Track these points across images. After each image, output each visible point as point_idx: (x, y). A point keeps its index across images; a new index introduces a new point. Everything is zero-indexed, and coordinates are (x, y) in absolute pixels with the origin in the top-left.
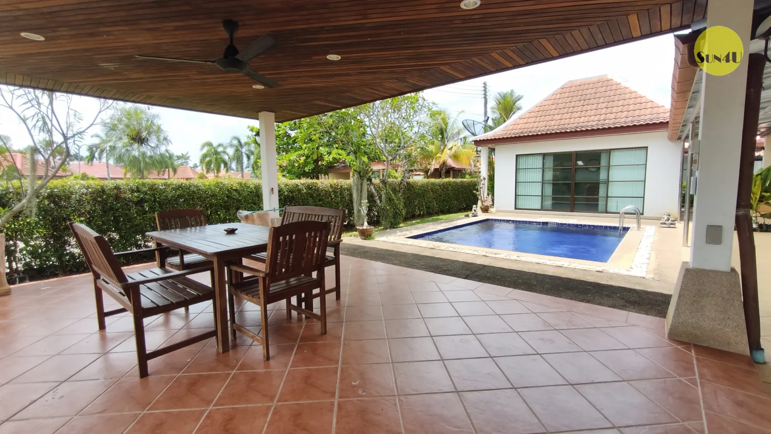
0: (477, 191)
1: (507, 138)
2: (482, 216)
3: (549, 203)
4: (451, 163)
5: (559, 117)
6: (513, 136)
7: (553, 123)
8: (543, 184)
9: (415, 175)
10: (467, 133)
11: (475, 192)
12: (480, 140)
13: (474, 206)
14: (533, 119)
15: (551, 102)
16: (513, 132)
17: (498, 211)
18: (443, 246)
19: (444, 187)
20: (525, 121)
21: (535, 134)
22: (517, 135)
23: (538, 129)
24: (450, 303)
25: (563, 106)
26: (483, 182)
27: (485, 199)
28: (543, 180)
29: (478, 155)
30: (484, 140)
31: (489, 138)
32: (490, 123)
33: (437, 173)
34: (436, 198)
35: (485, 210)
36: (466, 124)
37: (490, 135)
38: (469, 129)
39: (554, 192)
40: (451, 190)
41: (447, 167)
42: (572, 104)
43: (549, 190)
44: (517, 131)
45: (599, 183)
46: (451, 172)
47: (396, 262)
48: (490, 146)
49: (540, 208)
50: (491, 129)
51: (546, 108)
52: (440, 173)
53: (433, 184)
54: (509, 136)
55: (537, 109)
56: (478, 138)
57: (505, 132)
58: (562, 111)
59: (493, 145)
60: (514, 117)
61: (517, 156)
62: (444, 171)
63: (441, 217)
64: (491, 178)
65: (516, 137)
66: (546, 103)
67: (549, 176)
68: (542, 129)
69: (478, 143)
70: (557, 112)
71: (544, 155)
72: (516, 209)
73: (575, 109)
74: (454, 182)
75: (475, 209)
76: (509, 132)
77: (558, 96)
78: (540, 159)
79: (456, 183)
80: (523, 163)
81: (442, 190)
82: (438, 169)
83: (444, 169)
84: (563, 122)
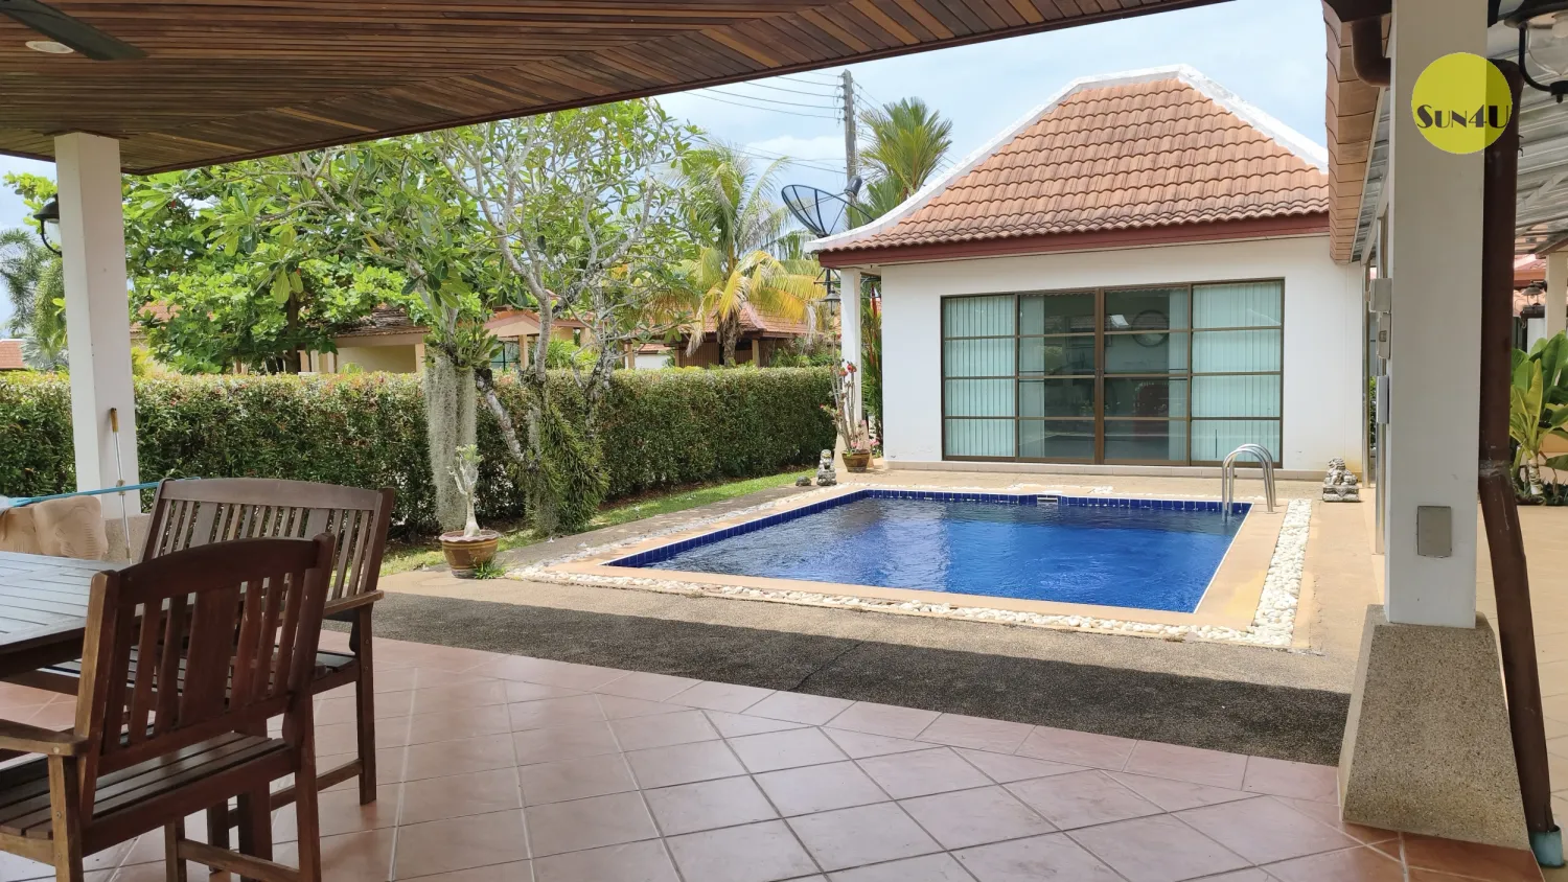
0: (834, 405)
1: (915, 246)
2: (848, 484)
3: (1036, 437)
4: (754, 318)
5: (1056, 187)
6: (931, 240)
7: (1040, 204)
8: (1018, 382)
9: (642, 353)
10: (796, 226)
11: (825, 408)
12: (836, 251)
13: (825, 453)
14: (986, 193)
15: (1033, 143)
16: (930, 227)
17: (894, 467)
18: (730, 585)
19: (732, 394)
20: (963, 195)
21: (991, 235)
22: (943, 238)
23: (1000, 221)
24: (751, 775)
25: (1065, 155)
26: (848, 379)
27: (857, 430)
28: (1018, 371)
29: (831, 296)
30: (847, 250)
31: (863, 245)
32: (864, 196)
33: (712, 350)
34: (707, 430)
35: (858, 463)
36: (792, 198)
37: (864, 234)
38: (802, 213)
39: (1050, 405)
40: (755, 402)
41: (742, 331)
42: (1091, 152)
43: (1036, 399)
44: (941, 226)
45: (1167, 379)
46: (755, 345)
47: (576, 650)
48: (866, 267)
49: (1011, 453)
50: (869, 216)
51: (1020, 159)
52: (722, 349)
53: (698, 386)
54: (920, 241)
55: (996, 162)
56: (828, 243)
57: (907, 228)
58: (1063, 170)
59: (875, 265)
60: (934, 183)
61: (944, 299)
62: (731, 342)
63: (727, 488)
64: (873, 366)
65: (938, 244)
66: (1021, 144)
67: (1035, 359)
68: (1010, 221)
69: (830, 258)
70: (1049, 172)
71: (1020, 298)
72: (945, 457)
73: (1099, 167)
74: (763, 379)
75: (827, 461)
76: (919, 228)
77: (1052, 127)
78: (1008, 310)
79: (768, 382)
80: (964, 321)
81: (728, 404)
82: (713, 334)
83: (731, 335)
84: (1067, 202)
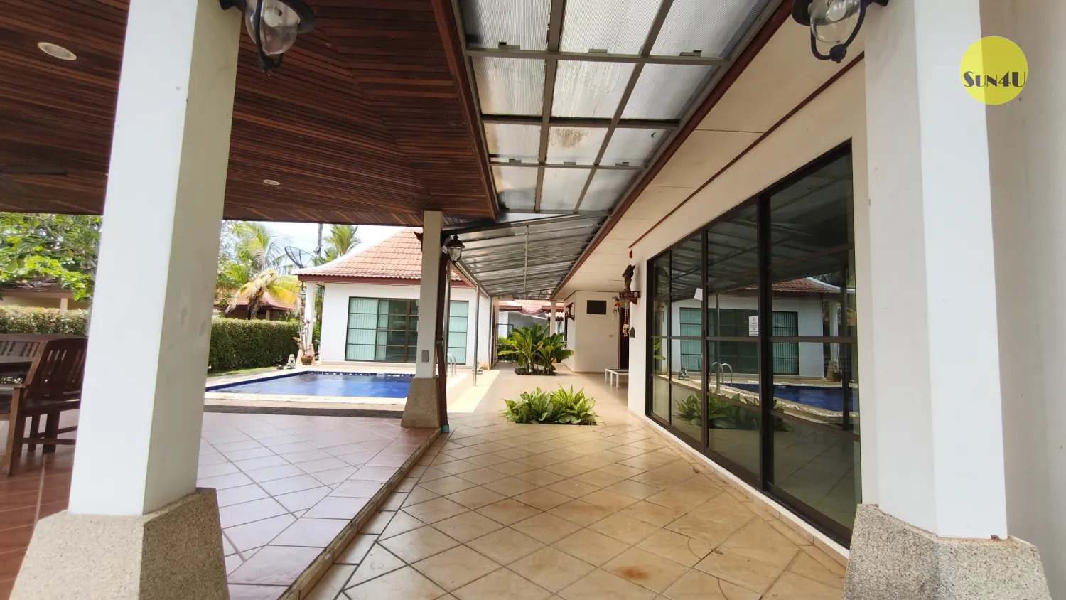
0: (299, 337)
1: (339, 276)
3: (382, 354)
4: (267, 298)
5: (397, 261)
6: (346, 275)
7: (390, 267)
8: (377, 331)
10: (290, 262)
11: (295, 338)
12: (306, 275)
14: (370, 260)
15: (391, 244)
16: (347, 270)
17: (324, 363)
20: (362, 259)
21: (370, 276)
22: (350, 275)
23: (374, 271)
25: (401, 251)
26: (306, 326)
27: (308, 348)
28: (377, 327)
29: (302, 293)
30: (310, 275)
31: (317, 274)
32: (323, 255)
35: (307, 361)
36: (289, 251)
37: (319, 270)
38: (293, 258)
39: (388, 342)
41: (261, 305)
42: (410, 251)
43: (383, 340)
44: (351, 270)
46: (268, 313)
48: (319, 282)
49: (373, 359)
50: (323, 261)
51: (384, 250)
52: (250, 312)
54: (341, 275)
55: (375, 250)
56: (303, 272)
57: (337, 269)
58: (399, 256)
59: (323, 282)
60: (352, 253)
61: (351, 298)
62: (255, 309)
65: (348, 277)
66: (384, 245)
67: (384, 323)
68: (378, 271)
69: (302, 277)
70: (395, 255)
71: (380, 300)
72: (345, 360)
73: (412, 256)
74: (267, 325)
76: (342, 270)
77: (398, 240)
78: (376, 303)
80: (356, 306)
83: (256, 307)
84: (400, 267)
